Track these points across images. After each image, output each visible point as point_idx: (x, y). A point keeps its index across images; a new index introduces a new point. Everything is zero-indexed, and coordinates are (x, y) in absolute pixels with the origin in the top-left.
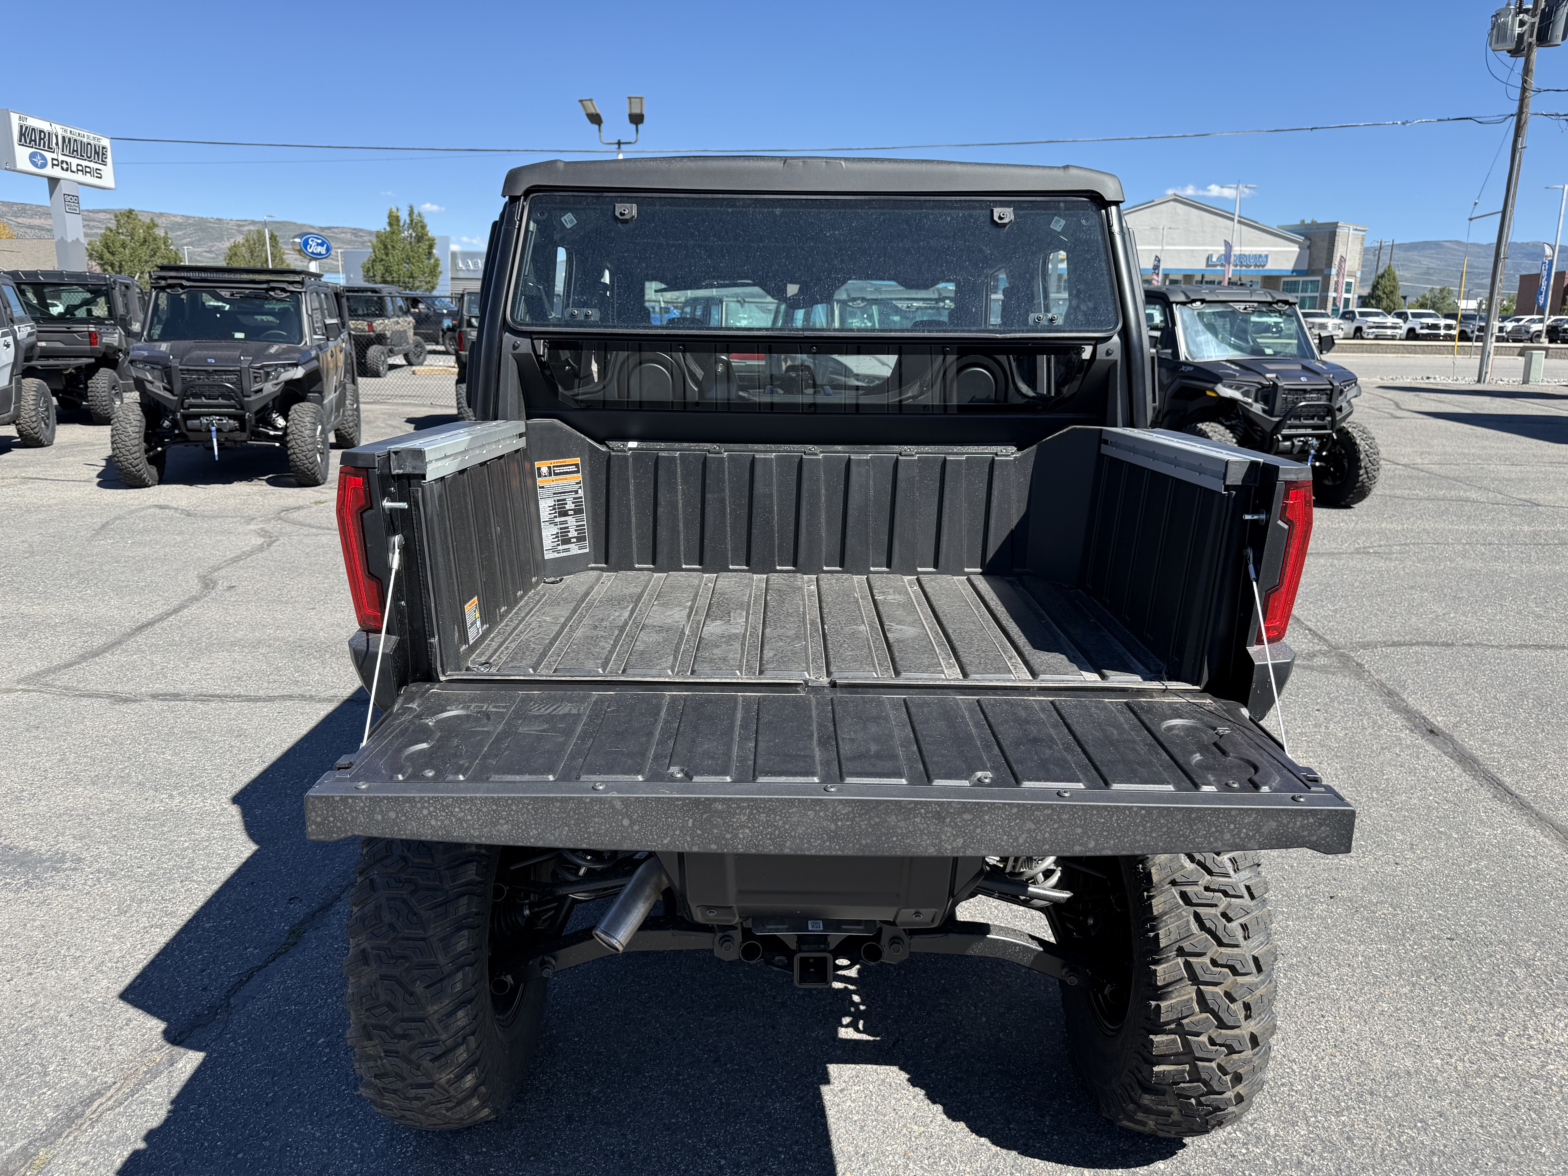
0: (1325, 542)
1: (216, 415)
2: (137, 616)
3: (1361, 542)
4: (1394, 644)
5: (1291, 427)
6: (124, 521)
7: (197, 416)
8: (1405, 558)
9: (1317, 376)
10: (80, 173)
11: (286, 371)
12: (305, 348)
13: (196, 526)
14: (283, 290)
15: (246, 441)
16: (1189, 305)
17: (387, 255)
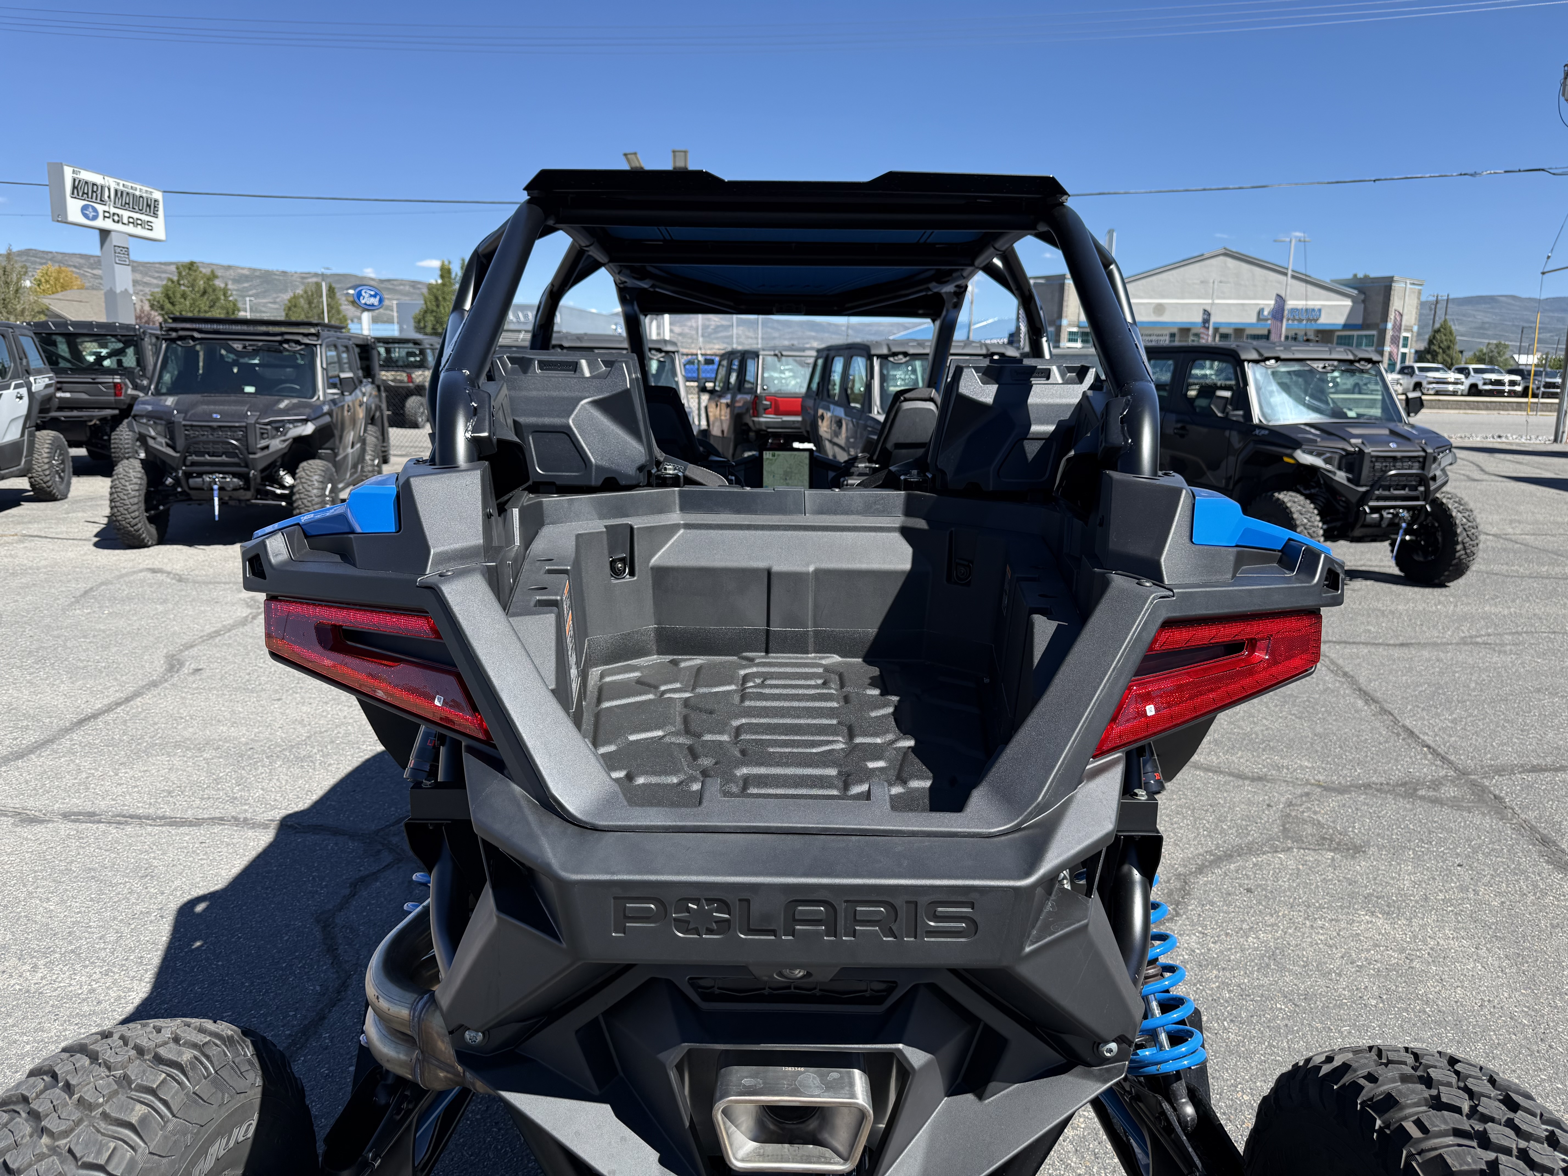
0: (1424, 628)
1: (220, 473)
2: (83, 706)
3: (1465, 630)
4: (1535, 769)
5: (1379, 499)
6: (110, 586)
7: (200, 475)
8: (1522, 651)
9: (1408, 443)
10: (131, 225)
11: (295, 427)
12: (318, 403)
13: (183, 593)
14: (298, 342)
15: (249, 500)
16: (1263, 364)
17: (438, 306)
